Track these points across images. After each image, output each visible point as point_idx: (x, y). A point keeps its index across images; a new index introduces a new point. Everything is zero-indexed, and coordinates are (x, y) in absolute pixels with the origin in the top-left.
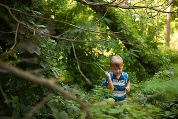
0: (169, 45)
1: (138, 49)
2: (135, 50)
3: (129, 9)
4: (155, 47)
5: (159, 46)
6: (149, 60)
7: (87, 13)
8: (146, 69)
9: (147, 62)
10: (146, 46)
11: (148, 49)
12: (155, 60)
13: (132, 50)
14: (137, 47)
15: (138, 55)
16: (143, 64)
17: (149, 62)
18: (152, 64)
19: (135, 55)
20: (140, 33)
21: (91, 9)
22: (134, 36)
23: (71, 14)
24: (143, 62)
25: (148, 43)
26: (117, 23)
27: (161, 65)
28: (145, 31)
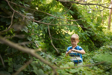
0: (110, 29)
1: (90, 31)
2: (88, 32)
3: (85, 5)
4: (101, 30)
5: (103, 30)
6: (97, 38)
7: (59, 7)
8: (95, 44)
9: (95, 40)
10: (95, 29)
11: (96, 31)
12: (101, 38)
13: (86, 32)
14: (89, 30)
15: (90, 35)
16: (93, 41)
17: (97, 40)
18: (99, 41)
19: (88, 35)
20: (92, 21)
21: (61, 4)
22: (88, 22)
23: (48, 7)
24: (93, 39)
25: (96, 27)
26: (78, 14)
27: (104, 42)
28: (95, 20)
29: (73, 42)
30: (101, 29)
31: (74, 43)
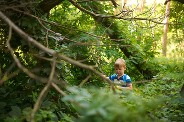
0: (165, 55)
1: (137, 56)
2: (134, 58)
5: (156, 56)
6: (147, 67)
7: (90, 23)
8: (143, 75)
9: (145, 69)
10: (144, 54)
11: (146, 57)
12: (153, 67)
13: (132, 58)
15: (137, 62)
16: (141, 71)
17: (147, 69)
18: (150, 71)
19: (134, 62)
20: (139, 42)
21: (93, 19)
22: (133, 45)
23: (75, 23)
24: (141, 69)
25: (145, 52)
26: (118, 32)
27: (158, 72)
28: (142, 41)
29: (117, 69)
30: (152, 55)
31: (118, 71)
